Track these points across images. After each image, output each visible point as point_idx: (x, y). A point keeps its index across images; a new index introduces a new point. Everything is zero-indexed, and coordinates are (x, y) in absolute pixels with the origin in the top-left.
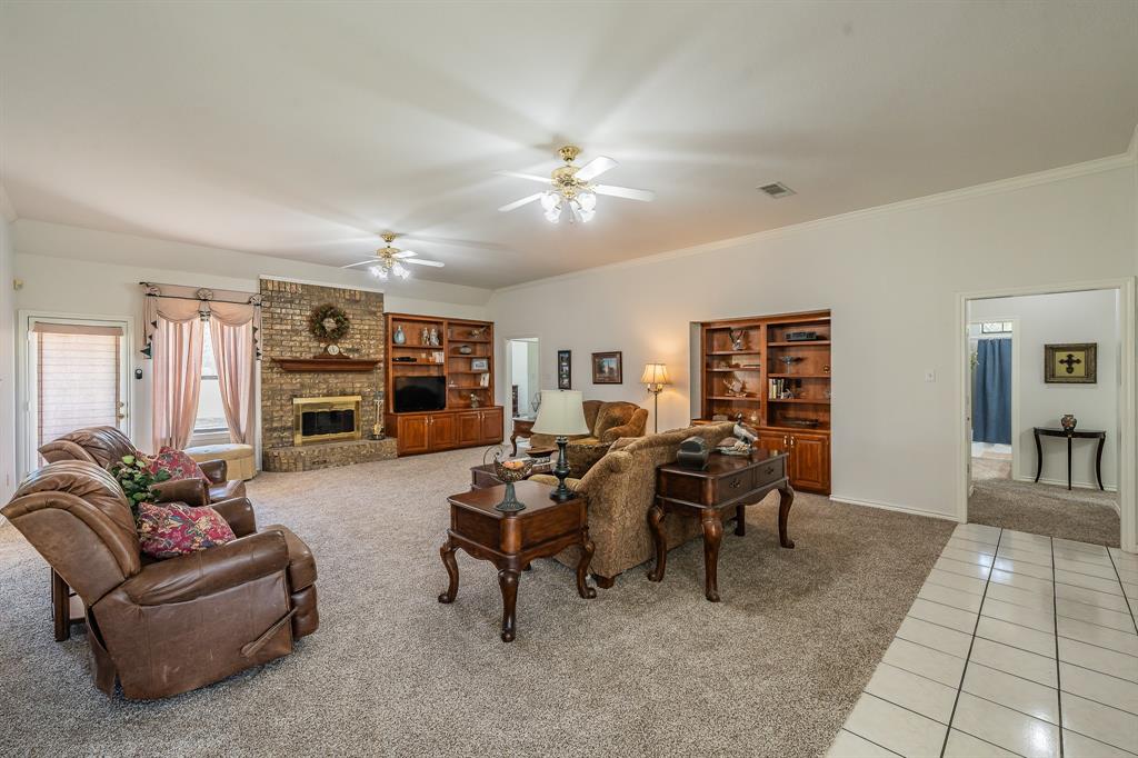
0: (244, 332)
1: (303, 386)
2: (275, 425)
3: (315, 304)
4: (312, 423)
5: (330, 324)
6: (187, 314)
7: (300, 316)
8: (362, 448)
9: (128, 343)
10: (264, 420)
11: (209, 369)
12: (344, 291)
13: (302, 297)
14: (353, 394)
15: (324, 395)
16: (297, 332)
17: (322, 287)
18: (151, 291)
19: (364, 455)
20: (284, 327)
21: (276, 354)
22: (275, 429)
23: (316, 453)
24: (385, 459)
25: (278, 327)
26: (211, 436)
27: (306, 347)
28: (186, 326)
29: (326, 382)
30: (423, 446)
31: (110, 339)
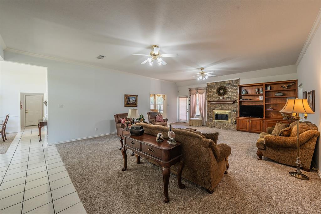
0: (204, 95)
1: (215, 107)
2: (209, 116)
3: (218, 87)
4: (217, 117)
5: (222, 91)
6: (194, 93)
7: (214, 91)
8: (225, 125)
9: (188, 99)
10: (207, 115)
11: (198, 104)
12: (226, 81)
13: (215, 85)
14: (229, 110)
15: (220, 110)
16: (214, 94)
17: (220, 82)
18: (190, 90)
19: (225, 127)
20: (211, 93)
21: (209, 99)
22: (209, 117)
23: (212, 124)
24: (232, 130)
25: (210, 93)
26: (197, 116)
27: (216, 97)
28: (195, 95)
29: (221, 106)
30: (247, 129)
31: (186, 99)
